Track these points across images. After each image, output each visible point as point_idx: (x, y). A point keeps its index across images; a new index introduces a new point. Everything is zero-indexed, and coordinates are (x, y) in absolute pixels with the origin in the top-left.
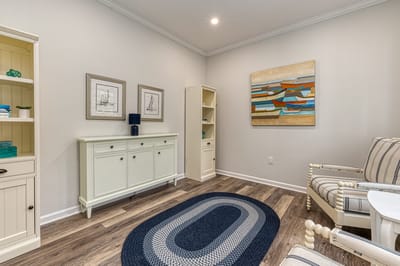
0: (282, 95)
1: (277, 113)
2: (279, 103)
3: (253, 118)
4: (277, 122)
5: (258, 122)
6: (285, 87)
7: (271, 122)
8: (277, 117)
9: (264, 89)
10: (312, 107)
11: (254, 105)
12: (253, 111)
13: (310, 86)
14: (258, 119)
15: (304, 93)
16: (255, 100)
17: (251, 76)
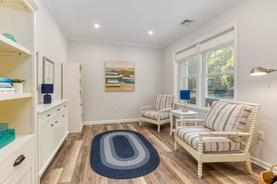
0: (122, 75)
1: (119, 85)
2: (120, 79)
3: (107, 87)
4: (119, 89)
5: (110, 89)
6: (123, 72)
7: (117, 89)
8: (119, 86)
9: (112, 71)
10: (133, 83)
11: (107, 79)
12: (107, 83)
13: (133, 73)
14: (109, 87)
15: (131, 76)
16: (107, 77)
17: (105, 63)
